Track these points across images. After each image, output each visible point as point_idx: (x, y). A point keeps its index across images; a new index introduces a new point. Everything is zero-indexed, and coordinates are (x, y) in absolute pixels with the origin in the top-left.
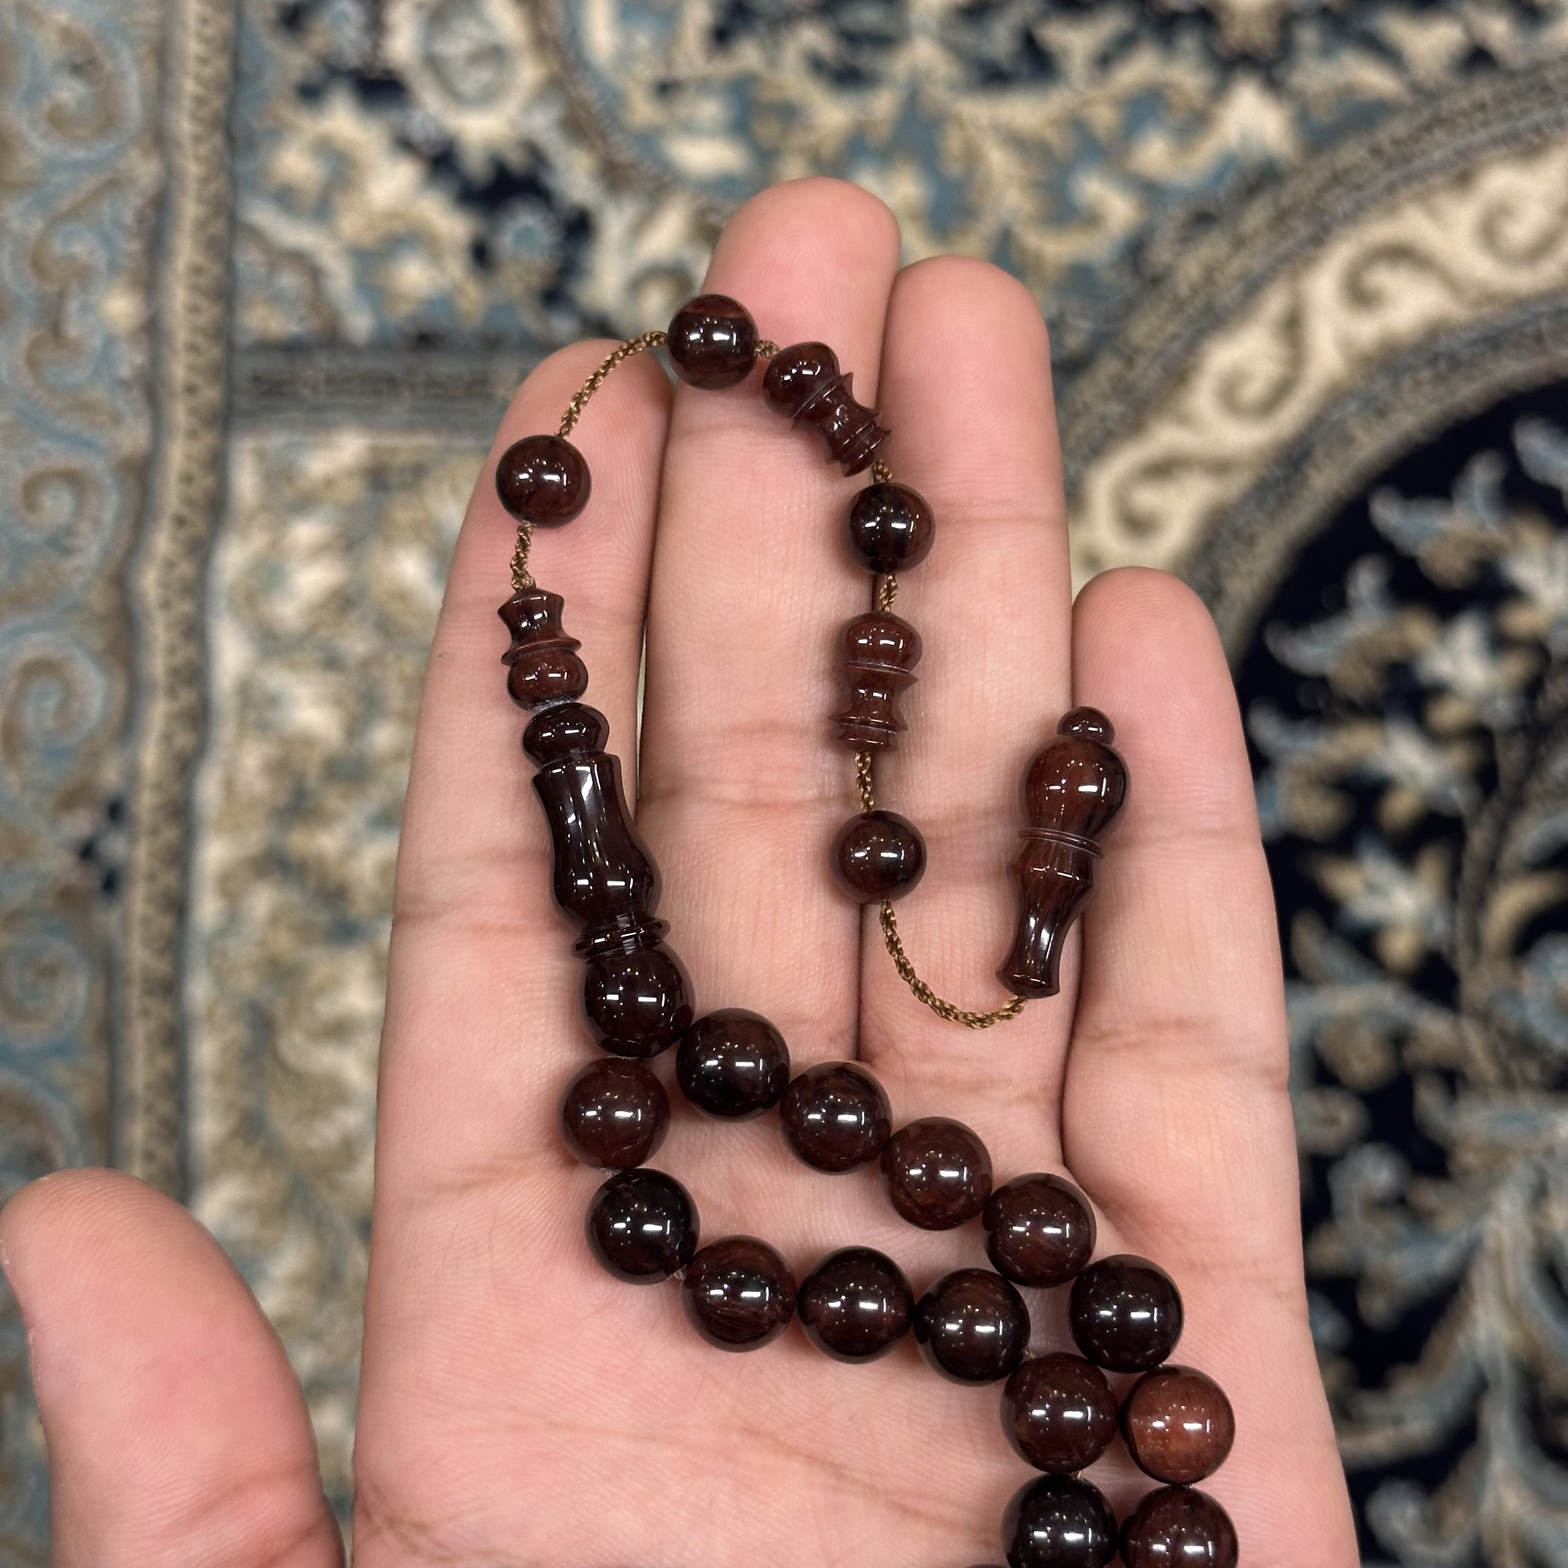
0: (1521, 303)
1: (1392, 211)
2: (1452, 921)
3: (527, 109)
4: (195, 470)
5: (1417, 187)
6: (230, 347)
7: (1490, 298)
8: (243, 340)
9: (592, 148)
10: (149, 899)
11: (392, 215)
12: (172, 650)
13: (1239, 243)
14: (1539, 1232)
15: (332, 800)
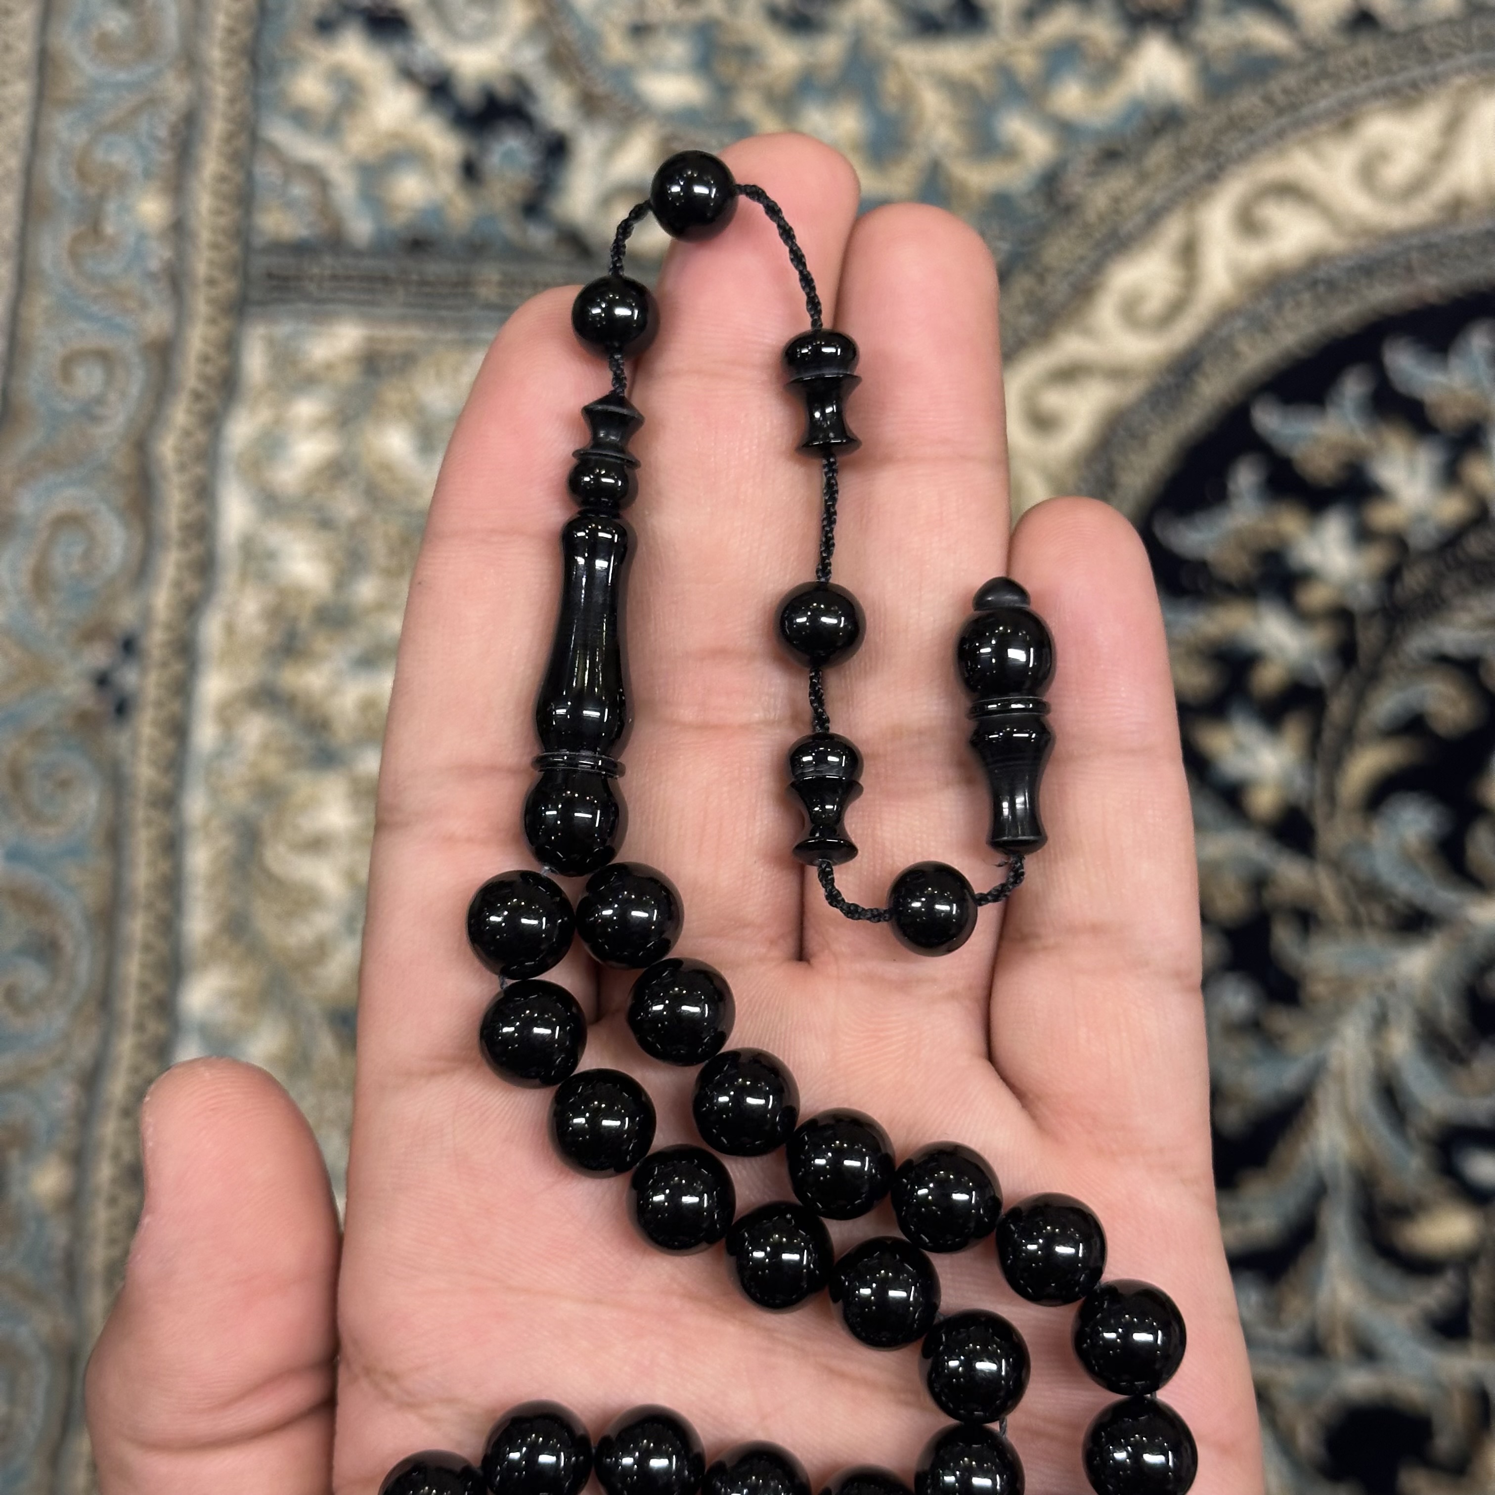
0: (1393, 236)
1: (1281, 153)
2: (1311, 779)
3: (516, 46)
4: (211, 351)
5: (1305, 132)
6: (247, 248)
7: (1366, 231)
8: (258, 241)
9: (571, 81)
10: (155, 723)
11: (395, 136)
12: (186, 507)
13: (1143, 178)
14: (1379, 1056)
15: (320, 643)
